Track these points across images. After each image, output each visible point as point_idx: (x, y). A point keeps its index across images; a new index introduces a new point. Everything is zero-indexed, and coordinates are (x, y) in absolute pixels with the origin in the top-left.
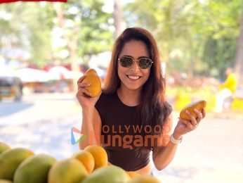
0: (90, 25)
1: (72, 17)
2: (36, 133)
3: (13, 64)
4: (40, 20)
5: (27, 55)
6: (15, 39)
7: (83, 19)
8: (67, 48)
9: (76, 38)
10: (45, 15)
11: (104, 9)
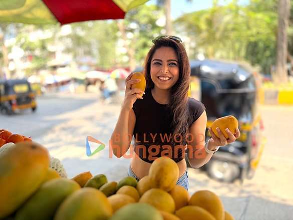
0: (145, 36)
1: (132, 31)
2: (99, 125)
3: (84, 68)
4: (107, 34)
5: (96, 61)
6: (87, 49)
7: (141, 32)
8: (127, 54)
9: (134, 46)
10: (110, 30)
11: (158, 23)
